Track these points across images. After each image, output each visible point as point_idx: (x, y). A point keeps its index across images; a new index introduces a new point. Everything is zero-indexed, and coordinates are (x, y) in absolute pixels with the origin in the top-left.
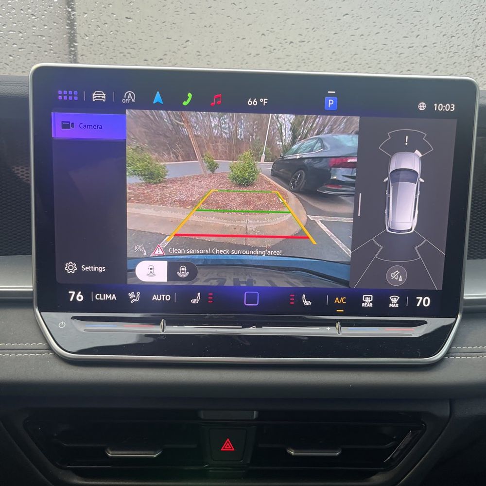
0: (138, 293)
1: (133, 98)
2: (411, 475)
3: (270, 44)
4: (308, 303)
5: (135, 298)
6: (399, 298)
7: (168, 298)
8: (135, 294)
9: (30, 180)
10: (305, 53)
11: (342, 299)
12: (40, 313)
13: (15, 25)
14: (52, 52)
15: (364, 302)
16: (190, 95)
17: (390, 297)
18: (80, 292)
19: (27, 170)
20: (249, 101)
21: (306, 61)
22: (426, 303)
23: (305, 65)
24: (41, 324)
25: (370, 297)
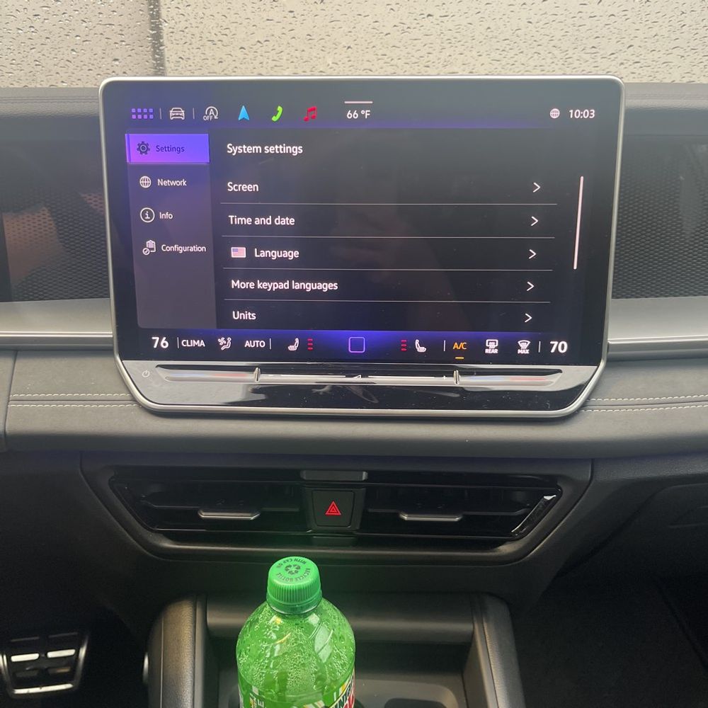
0: (229, 339)
1: (215, 114)
2: (543, 545)
3: (401, 21)
4: (422, 349)
5: (226, 344)
6: (529, 342)
7: (262, 344)
8: (226, 340)
9: (104, 211)
10: (450, 30)
11: (462, 344)
12: (121, 360)
13: (77, 12)
14: (123, 43)
15: (488, 348)
16: (280, 109)
17: (519, 342)
18: (164, 338)
19: (100, 199)
20: (349, 113)
21: (453, 40)
22: (563, 348)
23: (452, 46)
24: (123, 374)
25: (495, 342)
